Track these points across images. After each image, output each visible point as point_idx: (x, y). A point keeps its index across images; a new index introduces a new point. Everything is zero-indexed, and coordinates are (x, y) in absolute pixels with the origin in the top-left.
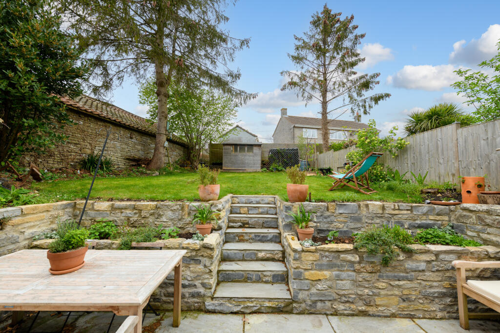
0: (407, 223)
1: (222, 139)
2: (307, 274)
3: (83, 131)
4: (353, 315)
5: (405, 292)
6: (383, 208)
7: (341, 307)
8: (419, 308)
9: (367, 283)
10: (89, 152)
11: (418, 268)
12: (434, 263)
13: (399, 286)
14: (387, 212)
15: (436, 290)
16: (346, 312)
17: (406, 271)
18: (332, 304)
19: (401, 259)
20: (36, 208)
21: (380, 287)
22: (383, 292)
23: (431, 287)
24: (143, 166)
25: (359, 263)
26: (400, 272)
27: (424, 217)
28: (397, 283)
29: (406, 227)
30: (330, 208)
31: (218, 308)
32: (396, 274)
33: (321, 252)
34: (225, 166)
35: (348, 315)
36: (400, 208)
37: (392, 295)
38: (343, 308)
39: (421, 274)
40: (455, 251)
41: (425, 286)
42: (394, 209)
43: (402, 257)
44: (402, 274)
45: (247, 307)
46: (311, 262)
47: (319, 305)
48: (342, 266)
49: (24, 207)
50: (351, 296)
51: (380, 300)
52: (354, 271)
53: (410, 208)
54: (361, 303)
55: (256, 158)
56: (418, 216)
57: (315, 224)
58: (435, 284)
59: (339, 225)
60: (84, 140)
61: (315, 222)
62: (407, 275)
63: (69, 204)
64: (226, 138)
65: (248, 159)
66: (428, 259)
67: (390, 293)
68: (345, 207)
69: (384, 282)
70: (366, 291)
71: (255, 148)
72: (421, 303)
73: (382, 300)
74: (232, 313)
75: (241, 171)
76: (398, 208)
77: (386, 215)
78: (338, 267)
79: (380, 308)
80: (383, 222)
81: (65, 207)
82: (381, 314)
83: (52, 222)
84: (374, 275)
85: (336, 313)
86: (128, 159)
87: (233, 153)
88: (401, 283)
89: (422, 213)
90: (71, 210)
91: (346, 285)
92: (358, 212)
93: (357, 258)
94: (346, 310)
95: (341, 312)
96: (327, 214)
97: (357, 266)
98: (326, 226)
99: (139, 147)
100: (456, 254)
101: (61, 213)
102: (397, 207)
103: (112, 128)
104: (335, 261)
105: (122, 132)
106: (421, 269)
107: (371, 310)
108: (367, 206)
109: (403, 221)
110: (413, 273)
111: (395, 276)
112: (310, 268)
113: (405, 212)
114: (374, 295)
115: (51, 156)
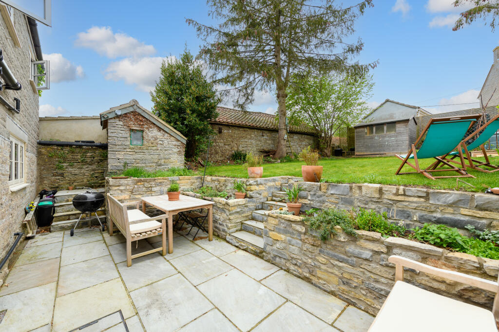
0: (417, 214)
1: (366, 120)
2: (271, 233)
3: (232, 136)
4: (299, 277)
5: (346, 275)
6: (380, 191)
7: (292, 267)
8: (361, 298)
9: (310, 254)
10: (236, 149)
11: (361, 255)
12: (383, 255)
13: (340, 268)
14: (386, 197)
15: (383, 287)
16: (294, 273)
17: (346, 253)
18: (286, 262)
19: (342, 240)
20: (184, 178)
21: (320, 261)
22: (323, 267)
23: (377, 281)
24: (271, 156)
25: (305, 234)
26: (341, 253)
27: (450, 210)
28: (337, 263)
29: (415, 219)
30: (323, 187)
31: (231, 241)
32: (336, 254)
33: (280, 219)
34: (358, 151)
35: (296, 276)
36: (407, 194)
37: (332, 273)
38: (294, 269)
39: (365, 263)
40: (416, 249)
41: (369, 278)
42: (397, 194)
43: (342, 238)
44: (342, 256)
45: (241, 245)
46: (274, 225)
47: (278, 259)
48: (293, 234)
49: (180, 177)
50: (298, 261)
51: (320, 273)
52: (301, 240)
53: (424, 195)
54: (306, 270)
55: (401, 138)
56: (437, 207)
57: (309, 202)
58: (383, 280)
59: (330, 205)
60: (233, 142)
61: (309, 200)
62: (348, 258)
63: (199, 177)
64: (370, 118)
65: (388, 141)
66: (376, 249)
67: (330, 270)
68: (336, 188)
69: (324, 258)
70: (310, 261)
71: (398, 125)
72: (363, 294)
73: (322, 274)
74: (235, 246)
75: (378, 156)
76: (403, 193)
77: (385, 201)
78: (290, 234)
79: (320, 281)
80: (380, 208)
81: (197, 179)
82: (322, 287)
83: (192, 185)
84: (315, 248)
85: (288, 271)
86: (261, 152)
87: (368, 135)
88: (341, 264)
89: (445, 202)
90: (200, 180)
91: (294, 250)
92: (350, 194)
93: (303, 230)
94: (295, 271)
95: (291, 271)
96: (320, 193)
97: (303, 237)
98: (319, 204)
99: (270, 142)
100: (418, 254)
101: (195, 181)
102: (401, 191)
103: (249, 131)
104: (288, 228)
105: (256, 133)
106: (364, 256)
107: (314, 280)
108: (360, 188)
109: (410, 210)
110: (355, 259)
111: (335, 256)
112: (273, 229)
113: (416, 199)
114: (315, 266)
115: (217, 153)
